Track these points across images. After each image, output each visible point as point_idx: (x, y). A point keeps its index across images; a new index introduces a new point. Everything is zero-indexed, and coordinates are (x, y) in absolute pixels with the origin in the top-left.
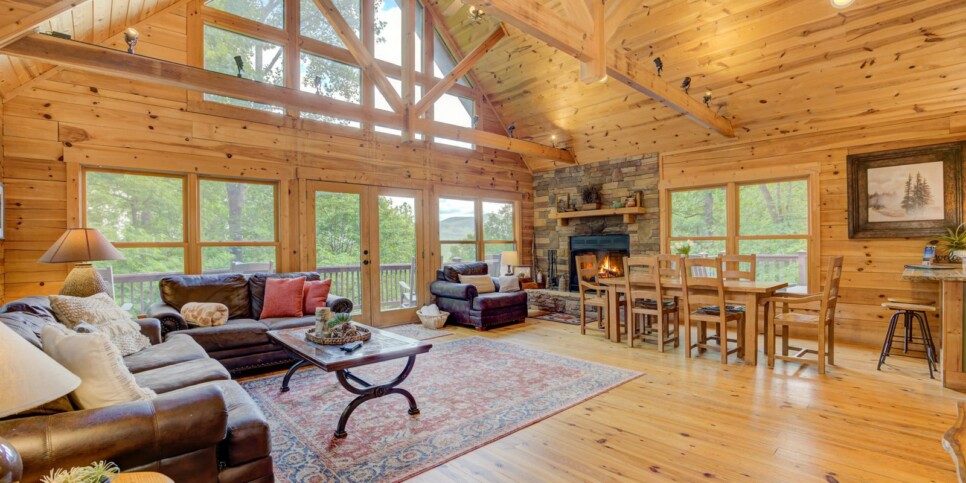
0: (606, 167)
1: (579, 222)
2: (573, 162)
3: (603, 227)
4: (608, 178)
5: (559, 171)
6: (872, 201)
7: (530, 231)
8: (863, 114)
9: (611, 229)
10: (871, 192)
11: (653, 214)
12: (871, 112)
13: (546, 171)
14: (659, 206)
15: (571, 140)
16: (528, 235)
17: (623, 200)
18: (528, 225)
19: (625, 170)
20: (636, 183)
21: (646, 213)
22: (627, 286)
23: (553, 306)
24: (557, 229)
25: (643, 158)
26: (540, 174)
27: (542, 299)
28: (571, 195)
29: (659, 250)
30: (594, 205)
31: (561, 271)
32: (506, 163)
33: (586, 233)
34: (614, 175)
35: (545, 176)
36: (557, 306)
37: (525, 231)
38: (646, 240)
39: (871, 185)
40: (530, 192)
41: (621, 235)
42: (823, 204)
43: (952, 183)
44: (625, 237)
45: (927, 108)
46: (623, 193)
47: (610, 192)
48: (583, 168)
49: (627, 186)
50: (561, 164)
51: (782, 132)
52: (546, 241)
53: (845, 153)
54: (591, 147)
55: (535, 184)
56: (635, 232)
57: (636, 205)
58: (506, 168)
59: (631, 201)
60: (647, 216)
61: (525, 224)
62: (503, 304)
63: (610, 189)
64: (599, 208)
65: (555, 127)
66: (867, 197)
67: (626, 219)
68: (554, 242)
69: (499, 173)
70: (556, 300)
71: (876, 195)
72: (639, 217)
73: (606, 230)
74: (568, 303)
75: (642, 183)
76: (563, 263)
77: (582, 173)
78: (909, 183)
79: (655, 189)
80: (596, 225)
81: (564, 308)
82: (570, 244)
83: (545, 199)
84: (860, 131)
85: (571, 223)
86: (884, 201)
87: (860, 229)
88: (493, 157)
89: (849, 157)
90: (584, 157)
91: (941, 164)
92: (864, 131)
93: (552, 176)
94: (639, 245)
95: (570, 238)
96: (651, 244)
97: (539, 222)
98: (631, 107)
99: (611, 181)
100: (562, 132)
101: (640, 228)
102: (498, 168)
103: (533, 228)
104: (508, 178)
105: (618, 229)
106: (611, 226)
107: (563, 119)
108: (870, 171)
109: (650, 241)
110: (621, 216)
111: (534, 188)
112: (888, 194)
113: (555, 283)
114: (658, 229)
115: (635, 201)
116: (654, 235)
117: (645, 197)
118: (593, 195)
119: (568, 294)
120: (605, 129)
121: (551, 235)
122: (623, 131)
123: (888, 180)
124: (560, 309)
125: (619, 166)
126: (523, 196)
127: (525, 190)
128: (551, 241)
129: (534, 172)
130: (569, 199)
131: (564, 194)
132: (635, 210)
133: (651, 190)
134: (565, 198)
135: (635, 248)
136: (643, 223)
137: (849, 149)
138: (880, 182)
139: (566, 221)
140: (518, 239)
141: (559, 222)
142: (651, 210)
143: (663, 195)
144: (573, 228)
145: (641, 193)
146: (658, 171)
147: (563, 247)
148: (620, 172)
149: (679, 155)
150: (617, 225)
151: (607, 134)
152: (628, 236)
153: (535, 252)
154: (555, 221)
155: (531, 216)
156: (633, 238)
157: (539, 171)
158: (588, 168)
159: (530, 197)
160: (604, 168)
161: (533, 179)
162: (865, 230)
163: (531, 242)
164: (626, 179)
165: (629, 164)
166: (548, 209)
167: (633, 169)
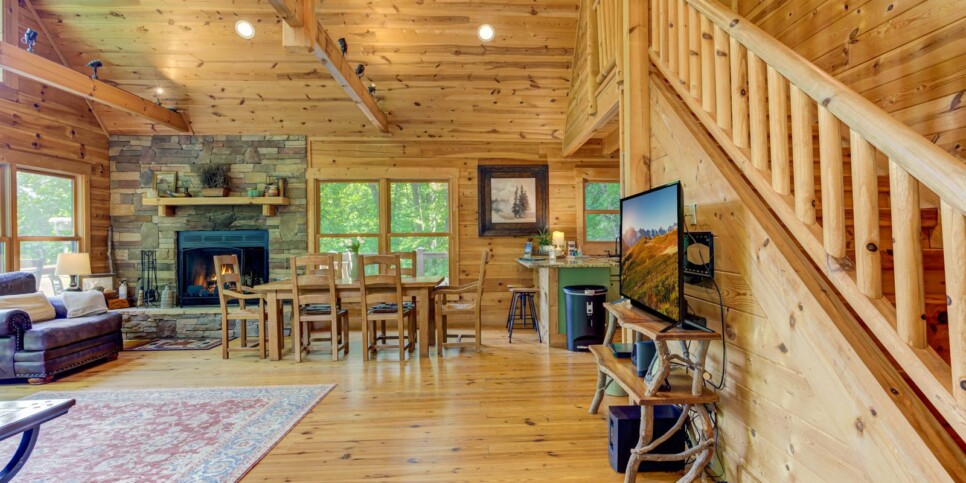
0: (237, 144)
1: (193, 212)
2: (187, 130)
3: (232, 219)
4: (239, 158)
5: (158, 139)
6: (494, 206)
7: (105, 222)
8: (489, 132)
9: (243, 222)
10: (493, 198)
11: (299, 206)
12: (494, 131)
13: (136, 135)
14: (306, 197)
15: (187, 99)
16: (99, 228)
17: (261, 187)
18: (100, 212)
19: (263, 150)
20: (279, 167)
21: (290, 205)
22: (295, 291)
23: (154, 330)
24: (155, 219)
25: (288, 139)
26: (123, 139)
27: (134, 322)
28: (181, 174)
29: (307, 248)
30: (220, 192)
31: (162, 280)
32: (63, 113)
33: (204, 226)
34: (247, 155)
35: (133, 142)
36: (161, 329)
37: (95, 222)
38: (290, 237)
39: (493, 192)
40: (105, 162)
41: (257, 230)
42: (460, 206)
43: (540, 195)
44: (263, 233)
45: (527, 136)
46: (260, 179)
47: (242, 175)
48: (201, 140)
49: (266, 169)
50: (163, 129)
51: (430, 136)
52: (135, 237)
53: (476, 163)
54: (216, 114)
55: (113, 152)
56: (277, 227)
57: (278, 195)
58: (62, 121)
59: (272, 189)
60: (292, 208)
61: (95, 212)
62: (83, 336)
63: (242, 170)
64: (226, 195)
65: (161, 77)
66: (491, 202)
67: (265, 211)
68: (150, 240)
69: (49, 127)
70: (159, 320)
71: (496, 201)
72: (280, 210)
73: (237, 223)
74: (180, 323)
75: (287, 168)
76: (167, 268)
77: (198, 147)
78: (516, 193)
79: (302, 178)
80: (221, 216)
81: (174, 330)
82: (177, 241)
83: (135, 176)
84: (487, 146)
85: (179, 213)
86: (502, 206)
87: (486, 228)
88: (38, 100)
89: (479, 166)
90: (203, 124)
91: (533, 180)
92: (490, 146)
93: (149, 144)
94: (280, 242)
95: (178, 233)
96: (297, 241)
97: (120, 210)
98: (281, 76)
99: (243, 162)
100: (172, 85)
101: (282, 222)
102: (47, 119)
103: (108, 217)
104: (65, 138)
105: (252, 223)
106: (244, 219)
107: (173, 69)
108: (493, 180)
109: (295, 238)
110: (260, 207)
111: (110, 158)
112: (503, 201)
113: (152, 297)
114: (306, 223)
115: (278, 189)
116: (300, 231)
117: (290, 186)
118: (217, 177)
119: (178, 311)
120: (241, 96)
121: (144, 228)
122: (265, 103)
123: (504, 189)
124: (166, 333)
125: (256, 145)
126: (94, 169)
127: (95, 160)
128: (145, 238)
129: (112, 134)
130: (177, 179)
131: (169, 172)
132: (279, 200)
133: (297, 178)
134: (171, 178)
135: (277, 246)
136: (286, 217)
137: (480, 159)
138: (499, 190)
139: (172, 210)
140: (82, 233)
141: (161, 211)
142: (297, 202)
143: (311, 185)
144: (184, 220)
145: (285, 181)
146: (306, 157)
147: (165, 248)
148: (256, 152)
149: (331, 142)
150: (251, 218)
151: (242, 103)
152: (267, 231)
153: (113, 253)
154: (155, 209)
155: (106, 200)
156: (274, 234)
157: (123, 134)
158: (209, 142)
159: (105, 172)
160: (233, 144)
161: (109, 145)
162: (489, 229)
163: (105, 240)
164: (264, 162)
165: (269, 144)
166: (139, 191)
167: (274, 150)
